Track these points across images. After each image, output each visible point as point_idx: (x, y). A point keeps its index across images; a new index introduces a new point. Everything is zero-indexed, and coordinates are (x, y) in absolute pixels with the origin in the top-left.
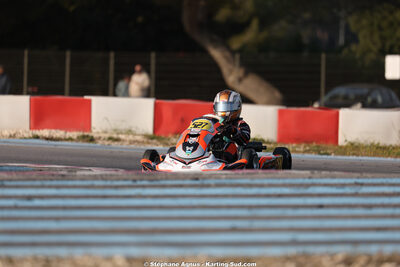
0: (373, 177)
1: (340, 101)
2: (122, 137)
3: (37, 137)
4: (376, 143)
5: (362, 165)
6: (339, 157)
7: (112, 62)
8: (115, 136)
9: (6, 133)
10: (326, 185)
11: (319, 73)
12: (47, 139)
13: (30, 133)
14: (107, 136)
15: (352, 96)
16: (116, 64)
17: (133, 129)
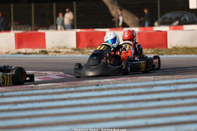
0: (185, 78)
1: (168, 20)
2: (61, 50)
3: (19, 53)
4: (186, 46)
5: (180, 61)
6: (168, 56)
7: (54, 8)
8: (58, 50)
9: (4, 51)
10: (161, 85)
11: (157, 8)
12: (24, 54)
13: (16, 51)
14: (54, 50)
15: (174, 17)
16: (57, 9)
17: (66, 46)
